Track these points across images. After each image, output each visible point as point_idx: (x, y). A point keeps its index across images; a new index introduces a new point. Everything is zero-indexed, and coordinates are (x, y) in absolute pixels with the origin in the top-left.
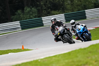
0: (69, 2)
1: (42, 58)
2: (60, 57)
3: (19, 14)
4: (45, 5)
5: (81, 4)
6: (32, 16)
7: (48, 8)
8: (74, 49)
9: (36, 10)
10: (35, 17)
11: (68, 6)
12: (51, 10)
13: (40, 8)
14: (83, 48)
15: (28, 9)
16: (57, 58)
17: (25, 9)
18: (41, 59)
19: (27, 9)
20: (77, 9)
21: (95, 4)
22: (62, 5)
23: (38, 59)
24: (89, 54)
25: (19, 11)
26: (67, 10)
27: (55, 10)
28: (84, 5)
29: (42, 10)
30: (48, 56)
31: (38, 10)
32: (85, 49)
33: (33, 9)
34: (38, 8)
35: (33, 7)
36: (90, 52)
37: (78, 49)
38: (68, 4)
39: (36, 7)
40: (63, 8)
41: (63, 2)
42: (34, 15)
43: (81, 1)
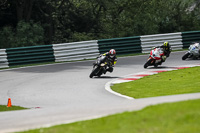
0: (109, 17)
2: (84, 127)
3: (6, 35)
4: (60, 19)
5: (133, 23)
6: (31, 41)
7: (67, 26)
8: (113, 113)
9: (41, 28)
10: (38, 43)
11: (107, 25)
12: (73, 31)
13: (49, 25)
14: (131, 110)
15: (26, 26)
16: (77, 129)
17: (19, 24)
18: (45, 129)
19: (23, 26)
20: (124, 33)
21: (160, 24)
22: (95, 22)
23: (38, 127)
24: (143, 123)
25: (6, 29)
26: (105, 32)
27: (80, 31)
28: (139, 25)
29: (54, 29)
30: (59, 123)
31: (46, 30)
32: (135, 113)
33: (35, 25)
35: (35, 22)
36: (145, 120)
37: (121, 112)
38: (108, 22)
39: (43, 23)
40: (96, 29)
41: (98, 16)
42: (36, 39)
43: (132, 18)
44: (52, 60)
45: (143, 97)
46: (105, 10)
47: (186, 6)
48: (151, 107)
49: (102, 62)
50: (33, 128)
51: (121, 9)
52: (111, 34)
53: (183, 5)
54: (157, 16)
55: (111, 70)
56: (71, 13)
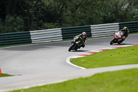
0: (69, 12)
1: (27, 87)
2: (52, 88)
4: (35, 13)
5: (86, 16)
6: (15, 29)
7: (40, 18)
8: (72, 78)
9: (22, 20)
10: (20, 30)
11: (67, 18)
12: (44, 22)
13: (28, 18)
14: (84, 77)
15: (11, 18)
16: (47, 90)
17: (7, 17)
18: (25, 90)
19: (10, 18)
20: (79, 23)
21: (104, 17)
22: (59, 16)
23: (20, 88)
24: (92, 85)
27: (49, 22)
28: (90, 18)
30: (34, 85)
31: (26, 21)
33: (18, 18)
34: (25, 18)
35: (18, 15)
36: (94, 83)
37: (77, 78)
38: (68, 15)
39: (23, 16)
40: (60, 20)
41: (61, 11)
42: (19, 27)
43: (85, 13)
44: (30, 42)
45: (93, 67)
46: (66, 7)
47: (122, 5)
48: (98, 74)
49: (77, 40)
50: (16, 89)
51: (77, 7)
52: (70, 24)
53: (120, 4)
54: (102, 12)
55: (83, 46)
56: (43, 10)
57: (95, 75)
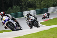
0: (38, 3)
1: (23, 35)
2: (33, 35)
3: (10, 10)
5: (45, 4)
6: (17, 11)
7: (27, 6)
10: (19, 12)
11: (38, 5)
13: (22, 6)
17: (13, 7)
19: (14, 7)
20: (43, 7)
22: (34, 5)
25: (10, 8)
28: (47, 5)
29: (23, 8)
32: (47, 30)
33: (18, 7)
34: (20, 6)
36: (50, 32)
37: (43, 30)
40: (35, 7)
41: (35, 3)
42: (18, 10)
43: (45, 3)
44: (23, 16)
48: (52, 28)
52: (39, 8)
54: (52, 2)
56: (27, 3)
57: (51, 29)
